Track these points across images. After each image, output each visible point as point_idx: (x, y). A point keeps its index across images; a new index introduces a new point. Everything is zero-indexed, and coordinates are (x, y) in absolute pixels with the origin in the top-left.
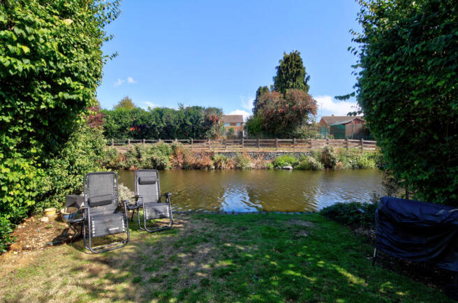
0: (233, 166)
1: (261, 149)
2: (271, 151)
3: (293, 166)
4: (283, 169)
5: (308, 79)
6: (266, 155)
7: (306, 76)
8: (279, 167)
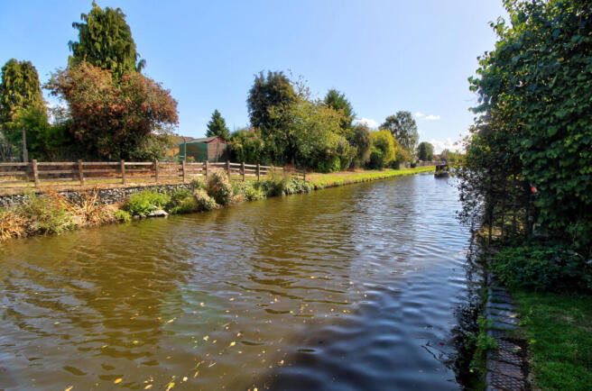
0: (19, 231)
1: (88, 183)
2: (112, 186)
3: (166, 210)
4: (148, 217)
5: (142, 64)
6: (103, 195)
7: (139, 59)
8: (142, 214)
